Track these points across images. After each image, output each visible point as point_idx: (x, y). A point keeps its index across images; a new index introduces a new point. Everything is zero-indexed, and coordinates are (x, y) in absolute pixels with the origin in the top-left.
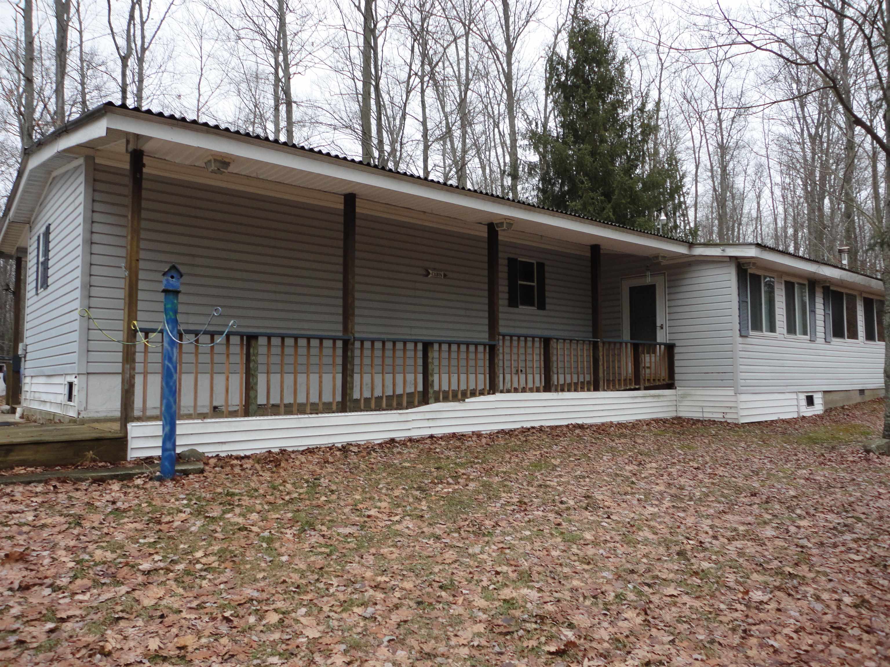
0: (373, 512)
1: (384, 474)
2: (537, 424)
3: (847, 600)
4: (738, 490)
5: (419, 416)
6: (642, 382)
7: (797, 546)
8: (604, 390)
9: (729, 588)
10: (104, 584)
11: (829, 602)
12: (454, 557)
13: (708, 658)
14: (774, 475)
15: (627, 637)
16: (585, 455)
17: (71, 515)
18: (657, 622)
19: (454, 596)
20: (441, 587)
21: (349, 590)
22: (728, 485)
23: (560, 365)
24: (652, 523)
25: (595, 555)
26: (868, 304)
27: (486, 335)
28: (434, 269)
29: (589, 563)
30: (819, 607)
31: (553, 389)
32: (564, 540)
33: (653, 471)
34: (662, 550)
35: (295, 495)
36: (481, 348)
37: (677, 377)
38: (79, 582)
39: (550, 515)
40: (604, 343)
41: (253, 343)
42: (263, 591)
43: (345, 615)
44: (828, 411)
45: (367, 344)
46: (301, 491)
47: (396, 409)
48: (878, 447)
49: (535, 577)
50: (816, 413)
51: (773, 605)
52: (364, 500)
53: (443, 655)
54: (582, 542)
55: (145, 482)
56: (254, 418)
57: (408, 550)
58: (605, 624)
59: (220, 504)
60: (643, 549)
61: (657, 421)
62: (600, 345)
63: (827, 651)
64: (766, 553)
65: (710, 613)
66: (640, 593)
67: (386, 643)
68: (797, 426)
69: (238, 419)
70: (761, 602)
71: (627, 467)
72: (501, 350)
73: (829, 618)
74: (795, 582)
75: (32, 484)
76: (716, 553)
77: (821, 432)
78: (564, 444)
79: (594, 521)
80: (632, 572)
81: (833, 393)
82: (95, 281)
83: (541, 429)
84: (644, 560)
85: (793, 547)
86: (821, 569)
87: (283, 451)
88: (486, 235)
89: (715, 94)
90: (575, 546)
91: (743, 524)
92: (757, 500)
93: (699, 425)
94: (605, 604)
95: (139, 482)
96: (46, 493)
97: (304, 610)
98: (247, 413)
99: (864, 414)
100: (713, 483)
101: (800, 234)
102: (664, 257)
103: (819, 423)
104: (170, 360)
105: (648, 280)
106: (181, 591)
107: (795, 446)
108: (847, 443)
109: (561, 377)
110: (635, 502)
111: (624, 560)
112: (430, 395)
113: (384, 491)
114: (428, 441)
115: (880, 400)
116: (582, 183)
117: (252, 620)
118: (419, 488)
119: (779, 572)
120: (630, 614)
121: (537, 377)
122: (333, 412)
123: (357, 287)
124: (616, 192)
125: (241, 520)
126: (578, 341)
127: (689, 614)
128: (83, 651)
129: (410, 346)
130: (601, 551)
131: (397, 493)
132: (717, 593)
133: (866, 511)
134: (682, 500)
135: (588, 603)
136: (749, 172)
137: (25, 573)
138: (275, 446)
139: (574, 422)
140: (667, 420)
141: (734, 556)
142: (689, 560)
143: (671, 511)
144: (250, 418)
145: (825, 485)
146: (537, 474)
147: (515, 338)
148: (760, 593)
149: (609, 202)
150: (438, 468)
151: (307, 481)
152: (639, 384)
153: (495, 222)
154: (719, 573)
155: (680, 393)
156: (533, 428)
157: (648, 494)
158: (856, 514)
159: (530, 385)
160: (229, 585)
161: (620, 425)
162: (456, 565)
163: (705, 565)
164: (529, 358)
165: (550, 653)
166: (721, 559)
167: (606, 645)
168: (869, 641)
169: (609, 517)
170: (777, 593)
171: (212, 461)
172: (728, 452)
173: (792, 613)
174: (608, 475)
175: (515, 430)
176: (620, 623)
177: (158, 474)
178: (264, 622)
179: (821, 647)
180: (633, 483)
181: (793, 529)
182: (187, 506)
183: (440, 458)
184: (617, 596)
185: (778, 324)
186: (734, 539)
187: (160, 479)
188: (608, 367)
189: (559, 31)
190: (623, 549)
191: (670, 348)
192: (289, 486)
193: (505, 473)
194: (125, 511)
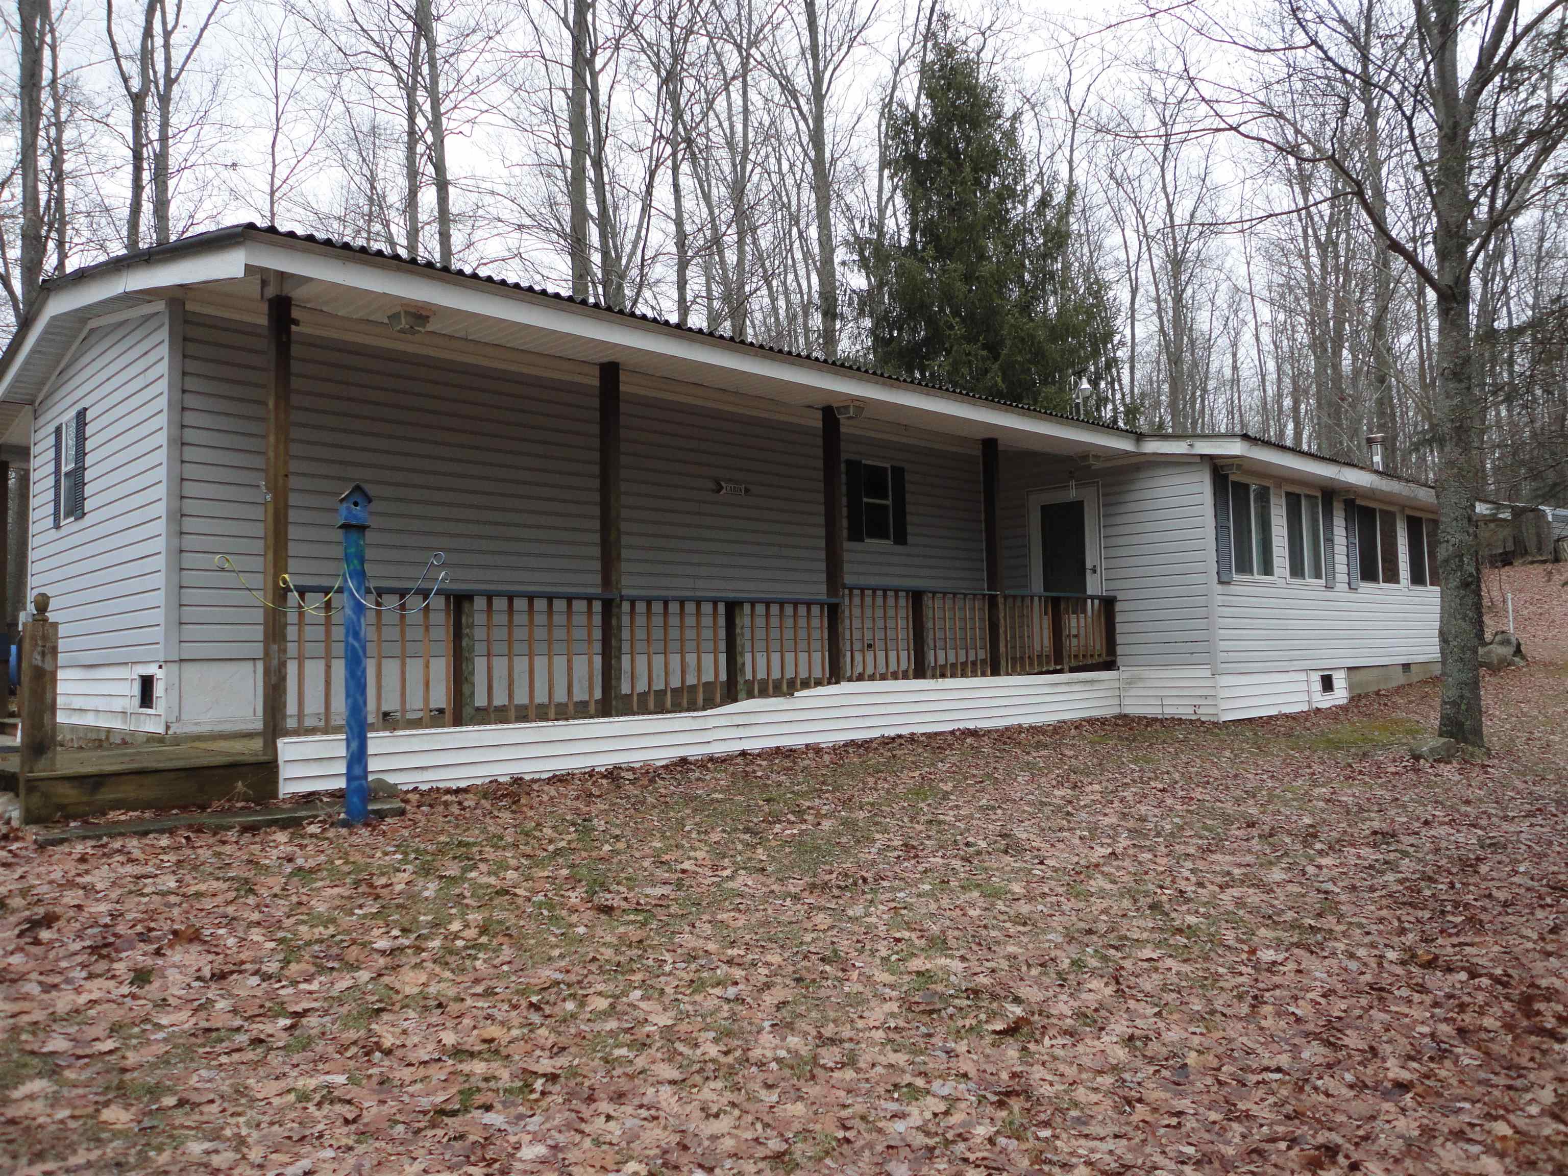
0: (687, 865)
1: (688, 811)
2: (905, 731)
3: (1391, 955)
4: (1227, 820)
5: (723, 721)
6: (1066, 660)
7: (1319, 891)
8: (1008, 674)
9: (1229, 947)
10: (332, 968)
11: (1366, 959)
12: (829, 921)
13: (1209, 1031)
14: (1279, 797)
15: (1096, 1010)
16: (989, 775)
17: (232, 879)
18: (1134, 992)
19: (844, 970)
20: (823, 960)
21: (693, 966)
22: (1211, 813)
23: (939, 635)
24: (1106, 869)
25: (1032, 912)
26: (1414, 526)
27: (823, 588)
28: (729, 481)
29: (1025, 924)
30: (1353, 965)
31: (929, 673)
32: (983, 895)
33: (1098, 797)
34: (1126, 903)
35: (563, 844)
36: (815, 610)
37: (1119, 650)
38: (294, 967)
39: (954, 862)
40: (1006, 597)
41: (466, 606)
42: (568, 972)
43: (698, 998)
44: (1355, 699)
45: (641, 607)
46: (569, 837)
47: (688, 710)
48: (1432, 750)
49: (952, 943)
50: (1337, 703)
51: (1291, 966)
52: (668, 849)
53: (851, 1040)
54: (1009, 896)
55: (324, 830)
56: (470, 728)
57: (759, 915)
58: (1064, 997)
59: (455, 858)
60: (1099, 904)
61: (1091, 721)
62: (1001, 600)
63: (1366, 1017)
64: (1276, 902)
65: (1206, 978)
66: (1105, 958)
67: (768, 1029)
68: (1308, 724)
69: (446, 730)
70: (1274, 963)
71: (1056, 792)
72: (847, 613)
73: (1368, 978)
74: (1319, 937)
75: (151, 836)
76: (1205, 904)
77: (1345, 731)
78: (954, 759)
79: (1020, 869)
80: (1090, 932)
81: (1362, 671)
82: (190, 506)
83: (912, 738)
84: (1104, 917)
85: (1313, 894)
86: (1355, 920)
87: (517, 780)
88: (820, 424)
89: (1163, 170)
90: (1000, 902)
91: (1240, 865)
92: (1255, 832)
93: (1157, 726)
94: (1058, 973)
95: (314, 829)
96: (178, 848)
97: (638, 993)
98: (458, 721)
99: (1410, 702)
100: (1188, 811)
101: (1303, 406)
102: (1097, 457)
103: (1342, 718)
104: (356, 635)
105: (1072, 494)
106: (448, 974)
107: (1307, 753)
108: (1385, 747)
109: (941, 654)
110: (1077, 841)
111: (1074, 918)
112: (740, 686)
113: (694, 835)
114: (739, 760)
115: (1434, 681)
116: (951, 327)
117: (570, 1006)
118: (747, 830)
119: (1295, 926)
120: (1095, 984)
121: (904, 655)
122: (592, 717)
123: (624, 513)
124: (1008, 343)
125: (492, 880)
126: (965, 595)
127: (1177, 980)
128: (353, 1050)
129: (707, 608)
130: (1040, 907)
131: (715, 837)
132: (1212, 954)
133: (1415, 842)
134: (1146, 836)
135: (1035, 972)
136: (1218, 302)
137: (211, 957)
138: (503, 772)
139: (962, 725)
140: (1106, 719)
141: (1231, 908)
142: (1167, 915)
143: (1131, 851)
144: (464, 729)
145: (1355, 809)
146: (922, 805)
147: (868, 593)
148: (1272, 952)
149: (996, 358)
150: (768, 801)
151: (574, 824)
152: (1061, 663)
153: (835, 405)
154: (1212, 929)
155: (1125, 675)
156: (900, 736)
157: (1094, 829)
158: (1400, 847)
159: (893, 667)
160: (515, 967)
161: (1034, 730)
162: (835, 932)
163: (1192, 920)
164: (891, 624)
165: (995, 1032)
166: (1212, 911)
167: (1069, 1021)
168: (1421, 1003)
169: (1042, 863)
170: (1296, 951)
171: (414, 797)
172: (1207, 765)
173: (1318, 974)
174: (1030, 804)
175: (872, 740)
176: (1084, 996)
177: (342, 816)
178: (588, 1009)
179: (1358, 1012)
180: (1068, 813)
181: (1311, 870)
182: (405, 861)
183: (766, 785)
184: (1073, 963)
185: (1277, 561)
186: (1228, 886)
187: (345, 824)
188: (1013, 637)
189: (902, 62)
190: (1070, 905)
191: (1108, 604)
192: (548, 832)
193: (872, 805)
194: (311, 871)
